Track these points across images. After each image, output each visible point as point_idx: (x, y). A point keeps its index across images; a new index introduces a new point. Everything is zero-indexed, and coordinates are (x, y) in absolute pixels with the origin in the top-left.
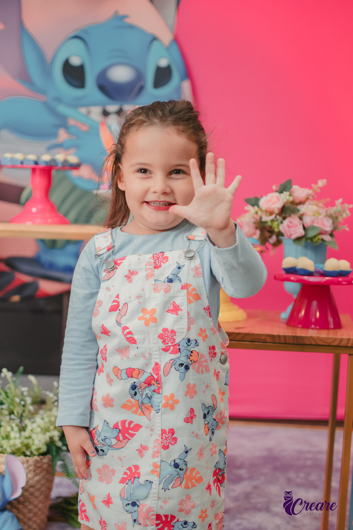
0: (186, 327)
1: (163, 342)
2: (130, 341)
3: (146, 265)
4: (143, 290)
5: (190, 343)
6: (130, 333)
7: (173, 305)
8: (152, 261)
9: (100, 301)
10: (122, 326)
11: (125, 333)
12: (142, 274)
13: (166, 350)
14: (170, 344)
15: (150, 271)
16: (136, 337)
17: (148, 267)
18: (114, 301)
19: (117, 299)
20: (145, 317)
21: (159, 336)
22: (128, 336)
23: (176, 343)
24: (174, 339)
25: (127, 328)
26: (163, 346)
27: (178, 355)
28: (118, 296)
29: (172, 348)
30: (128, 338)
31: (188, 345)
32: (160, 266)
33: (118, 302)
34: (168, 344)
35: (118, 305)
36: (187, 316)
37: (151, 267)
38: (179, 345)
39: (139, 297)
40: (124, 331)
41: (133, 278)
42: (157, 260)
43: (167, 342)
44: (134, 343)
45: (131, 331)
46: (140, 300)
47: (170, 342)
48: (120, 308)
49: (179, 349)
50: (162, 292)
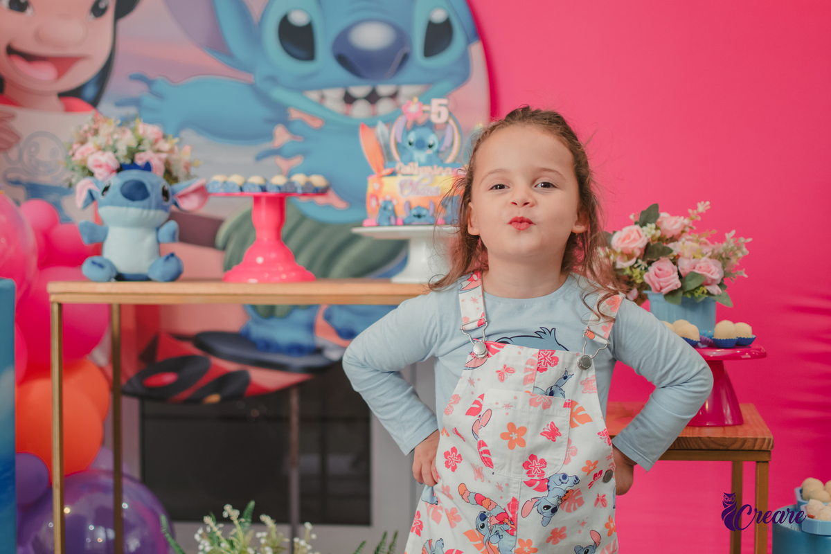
0: (563, 458)
1: (528, 473)
2: (486, 462)
3: (527, 364)
4: (516, 398)
5: (567, 480)
6: (487, 452)
7: (551, 426)
8: (537, 360)
9: (458, 395)
10: (479, 440)
11: (481, 450)
12: (520, 375)
13: (529, 484)
14: (536, 478)
15: (530, 373)
16: (494, 460)
17: (528, 366)
18: (476, 402)
19: (480, 400)
20: (511, 435)
21: (523, 465)
22: (484, 455)
23: (545, 477)
24: (543, 472)
25: (484, 445)
26: (528, 479)
27: (545, 493)
28: (482, 397)
29: (538, 483)
30: (484, 458)
31: (562, 483)
32: (546, 369)
33: (481, 405)
34: (534, 476)
35: (480, 409)
36: (567, 443)
37: (533, 367)
38: (549, 481)
39: (508, 406)
40: (480, 447)
41: (506, 376)
42: (543, 360)
43: (533, 474)
44: (490, 466)
45: (488, 450)
46: (508, 411)
47: (536, 475)
48: (481, 413)
49: (548, 487)
50: (540, 406)
